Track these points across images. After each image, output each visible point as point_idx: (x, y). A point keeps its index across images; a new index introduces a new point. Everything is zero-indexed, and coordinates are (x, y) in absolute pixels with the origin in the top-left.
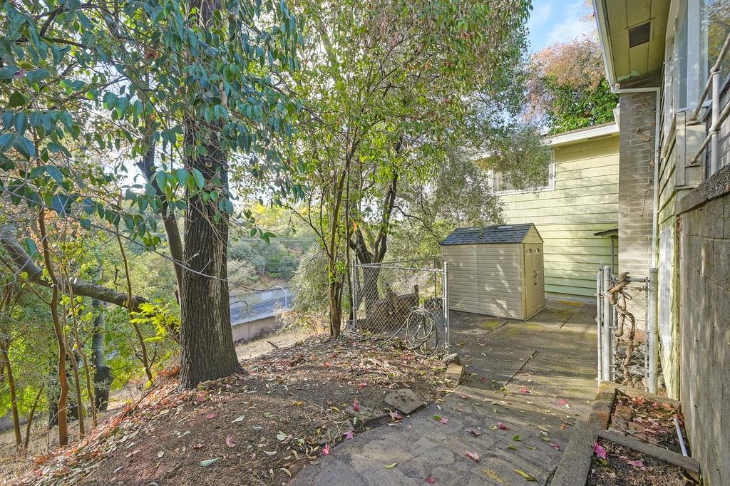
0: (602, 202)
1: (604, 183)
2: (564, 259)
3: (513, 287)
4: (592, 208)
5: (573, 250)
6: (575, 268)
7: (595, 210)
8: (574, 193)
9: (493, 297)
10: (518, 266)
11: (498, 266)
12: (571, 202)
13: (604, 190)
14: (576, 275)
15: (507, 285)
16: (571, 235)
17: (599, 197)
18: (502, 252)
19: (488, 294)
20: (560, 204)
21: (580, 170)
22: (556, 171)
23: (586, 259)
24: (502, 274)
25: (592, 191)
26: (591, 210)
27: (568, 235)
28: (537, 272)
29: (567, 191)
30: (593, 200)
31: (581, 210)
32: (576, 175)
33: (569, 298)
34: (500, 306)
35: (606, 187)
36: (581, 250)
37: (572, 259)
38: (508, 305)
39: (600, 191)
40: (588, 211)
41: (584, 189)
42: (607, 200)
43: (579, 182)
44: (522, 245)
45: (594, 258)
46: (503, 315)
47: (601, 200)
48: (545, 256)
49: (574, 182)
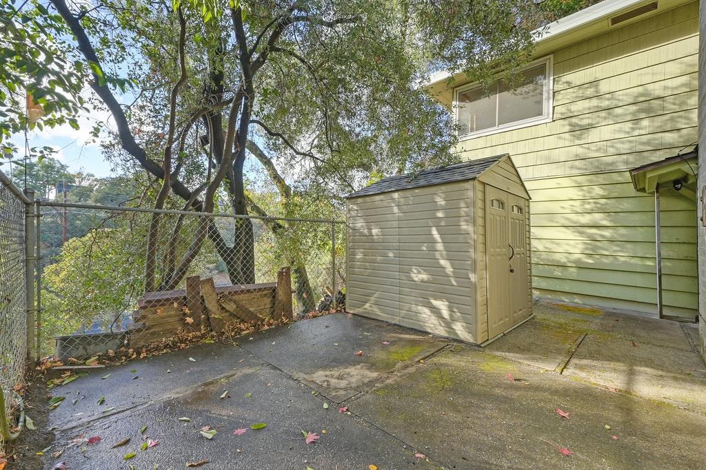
0: (637, 133)
1: (642, 99)
2: (569, 234)
3: (461, 275)
4: (619, 146)
5: (586, 219)
6: (587, 249)
7: (624, 147)
8: (585, 122)
9: (425, 294)
10: (470, 229)
11: (434, 232)
12: (579, 138)
13: (641, 111)
14: (590, 261)
15: (449, 270)
16: (581, 193)
17: (629, 125)
18: (441, 201)
19: (415, 285)
20: (561, 143)
21: (594, 83)
22: (556, 89)
23: (607, 233)
24: (440, 246)
25: (617, 116)
26: (617, 149)
27: (575, 193)
28: (516, 250)
29: (574, 120)
30: (620, 131)
31: (599, 150)
32: (590, 92)
33: (577, 300)
34: (436, 311)
35: (645, 105)
36: (598, 217)
37: (581, 233)
38: (451, 309)
39: (633, 114)
40: (611, 151)
41: (603, 114)
42: (645, 127)
43: (594, 102)
44: (479, 187)
45: (622, 231)
46: (441, 331)
47: (633, 129)
48: (532, 230)
49: (586, 104)
